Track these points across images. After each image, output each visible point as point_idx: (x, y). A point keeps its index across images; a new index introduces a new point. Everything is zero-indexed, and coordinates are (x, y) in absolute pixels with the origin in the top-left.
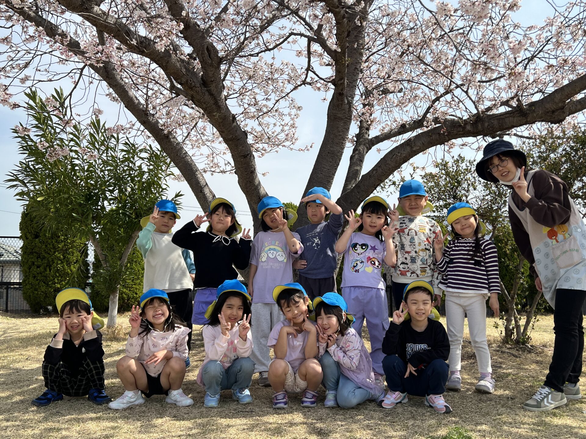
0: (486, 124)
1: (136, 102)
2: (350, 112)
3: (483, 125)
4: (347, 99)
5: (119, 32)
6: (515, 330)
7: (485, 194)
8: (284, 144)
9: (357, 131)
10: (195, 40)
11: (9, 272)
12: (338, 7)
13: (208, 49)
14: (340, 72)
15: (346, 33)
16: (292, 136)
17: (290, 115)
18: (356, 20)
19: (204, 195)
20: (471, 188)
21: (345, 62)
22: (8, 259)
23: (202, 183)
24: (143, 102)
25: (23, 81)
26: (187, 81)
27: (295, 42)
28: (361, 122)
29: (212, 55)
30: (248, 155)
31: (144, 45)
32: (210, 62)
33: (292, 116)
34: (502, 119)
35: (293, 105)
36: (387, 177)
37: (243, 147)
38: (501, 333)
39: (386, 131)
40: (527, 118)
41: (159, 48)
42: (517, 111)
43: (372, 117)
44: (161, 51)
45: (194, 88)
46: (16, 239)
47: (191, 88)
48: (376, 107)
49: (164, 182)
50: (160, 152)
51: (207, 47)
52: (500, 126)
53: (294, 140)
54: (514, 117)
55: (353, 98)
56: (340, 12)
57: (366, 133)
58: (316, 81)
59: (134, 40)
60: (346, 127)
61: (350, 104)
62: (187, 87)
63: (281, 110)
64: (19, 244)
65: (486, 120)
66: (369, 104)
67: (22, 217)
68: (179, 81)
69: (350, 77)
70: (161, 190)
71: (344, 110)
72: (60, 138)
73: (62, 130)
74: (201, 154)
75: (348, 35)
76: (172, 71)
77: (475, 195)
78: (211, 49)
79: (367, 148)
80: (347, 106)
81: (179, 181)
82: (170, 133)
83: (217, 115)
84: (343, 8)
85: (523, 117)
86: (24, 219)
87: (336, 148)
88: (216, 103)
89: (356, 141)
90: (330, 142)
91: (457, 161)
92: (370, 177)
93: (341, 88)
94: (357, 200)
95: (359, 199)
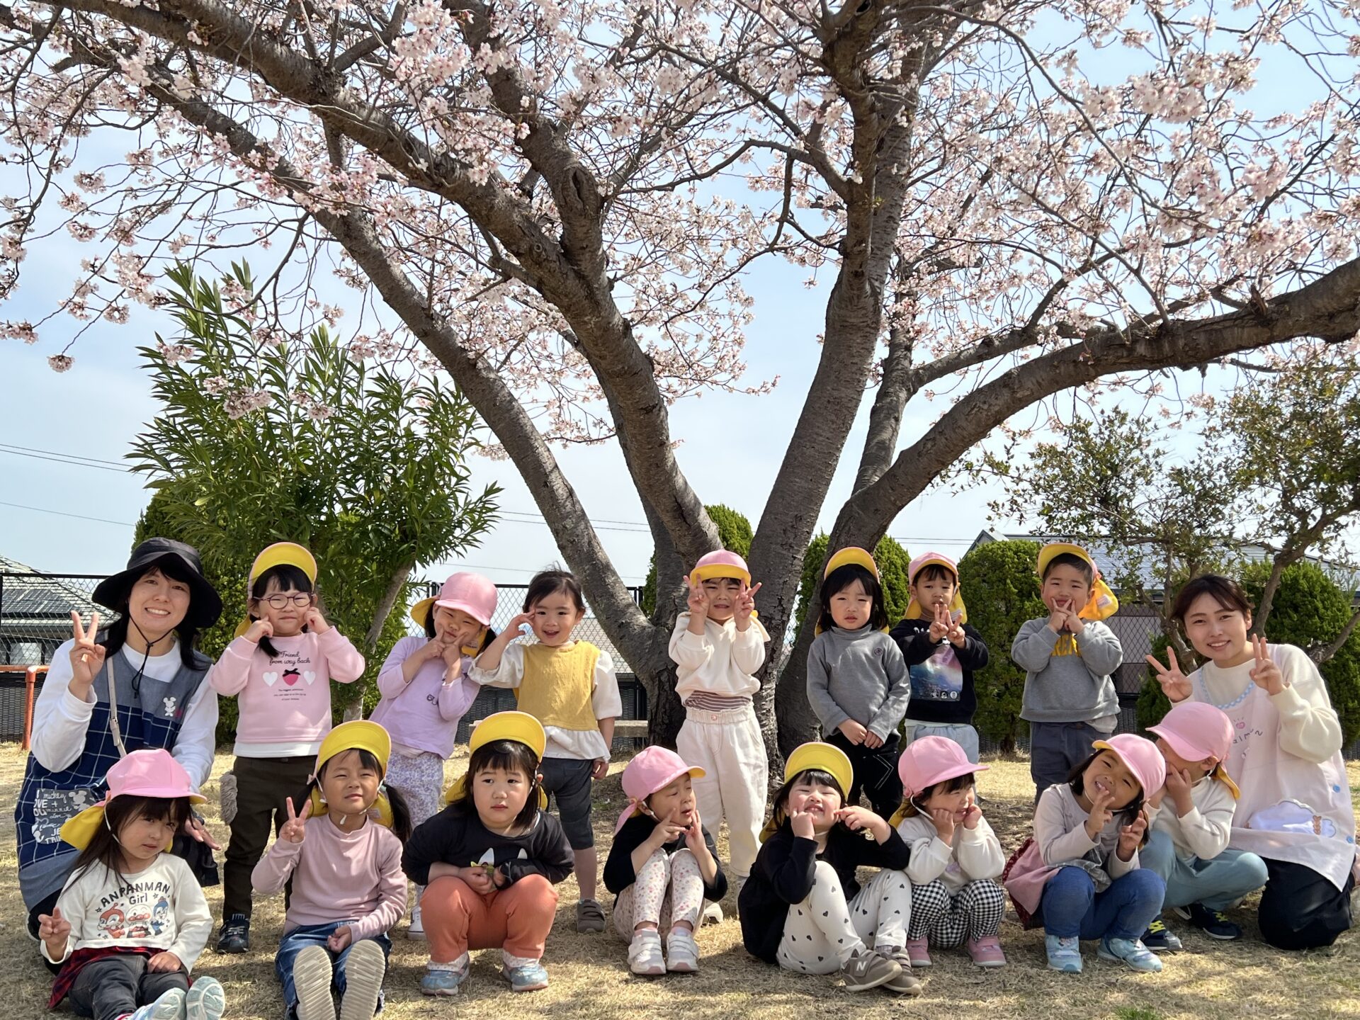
0: (1181, 343)
1: (408, 288)
2: (877, 312)
3: (1173, 344)
4: (870, 283)
5: (389, 144)
7: (1170, 494)
8: (715, 378)
9: (886, 354)
10: (547, 159)
12: (862, 88)
13: (575, 178)
14: (857, 227)
15: (876, 143)
16: (735, 360)
17: (731, 315)
18: (898, 116)
19: (552, 492)
20: (1139, 481)
21: (870, 204)
23: (548, 465)
24: (420, 286)
25: (176, 246)
26: (531, 249)
28: (893, 333)
29: (585, 192)
30: (654, 407)
31: (442, 170)
32: (580, 206)
33: (737, 320)
34: (1216, 330)
37: (644, 390)
39: (946, 354)
40: (1271, 330)
41: (476, 178)
42: (1250, 314)
43: (918, 322)
44: (480, 185)
45: (545, 263)
47: (539, 264)
48: (925, 300)
49: (461, 462)
51: (575, 174)
52: (1212, 347)
53: (736, 370)
54: (1243, 327)
56: (864, 99)
57: (906, 357)
58: (798, 244)
59: (422, 160)
60: (867, 346)
61: (877, 295)
62: (530, 261)
63: (712, 306)
65: (1181, 332)
66: (909, 294)
67: (137, 535)
68: (513, 247)
69: (877, 236)
70: (454, 480)
71: (863, 308)
75: (879, 148)
77: (1147, 495)
78: (581, 180)
79: (908, 390)
80: (871, 300)
81: (492, 460)
82: (480, 355)
83: (592, 321)
84: (871, 90)
85: (1263, 326)
87: (845, 392)
88: (591, 295)
89: (883, 376)
90: (833, 377)
91: (1111, 422)
92: (920, 454)
93: (858, 261)
94: (890, 506)
95: (894, 504)
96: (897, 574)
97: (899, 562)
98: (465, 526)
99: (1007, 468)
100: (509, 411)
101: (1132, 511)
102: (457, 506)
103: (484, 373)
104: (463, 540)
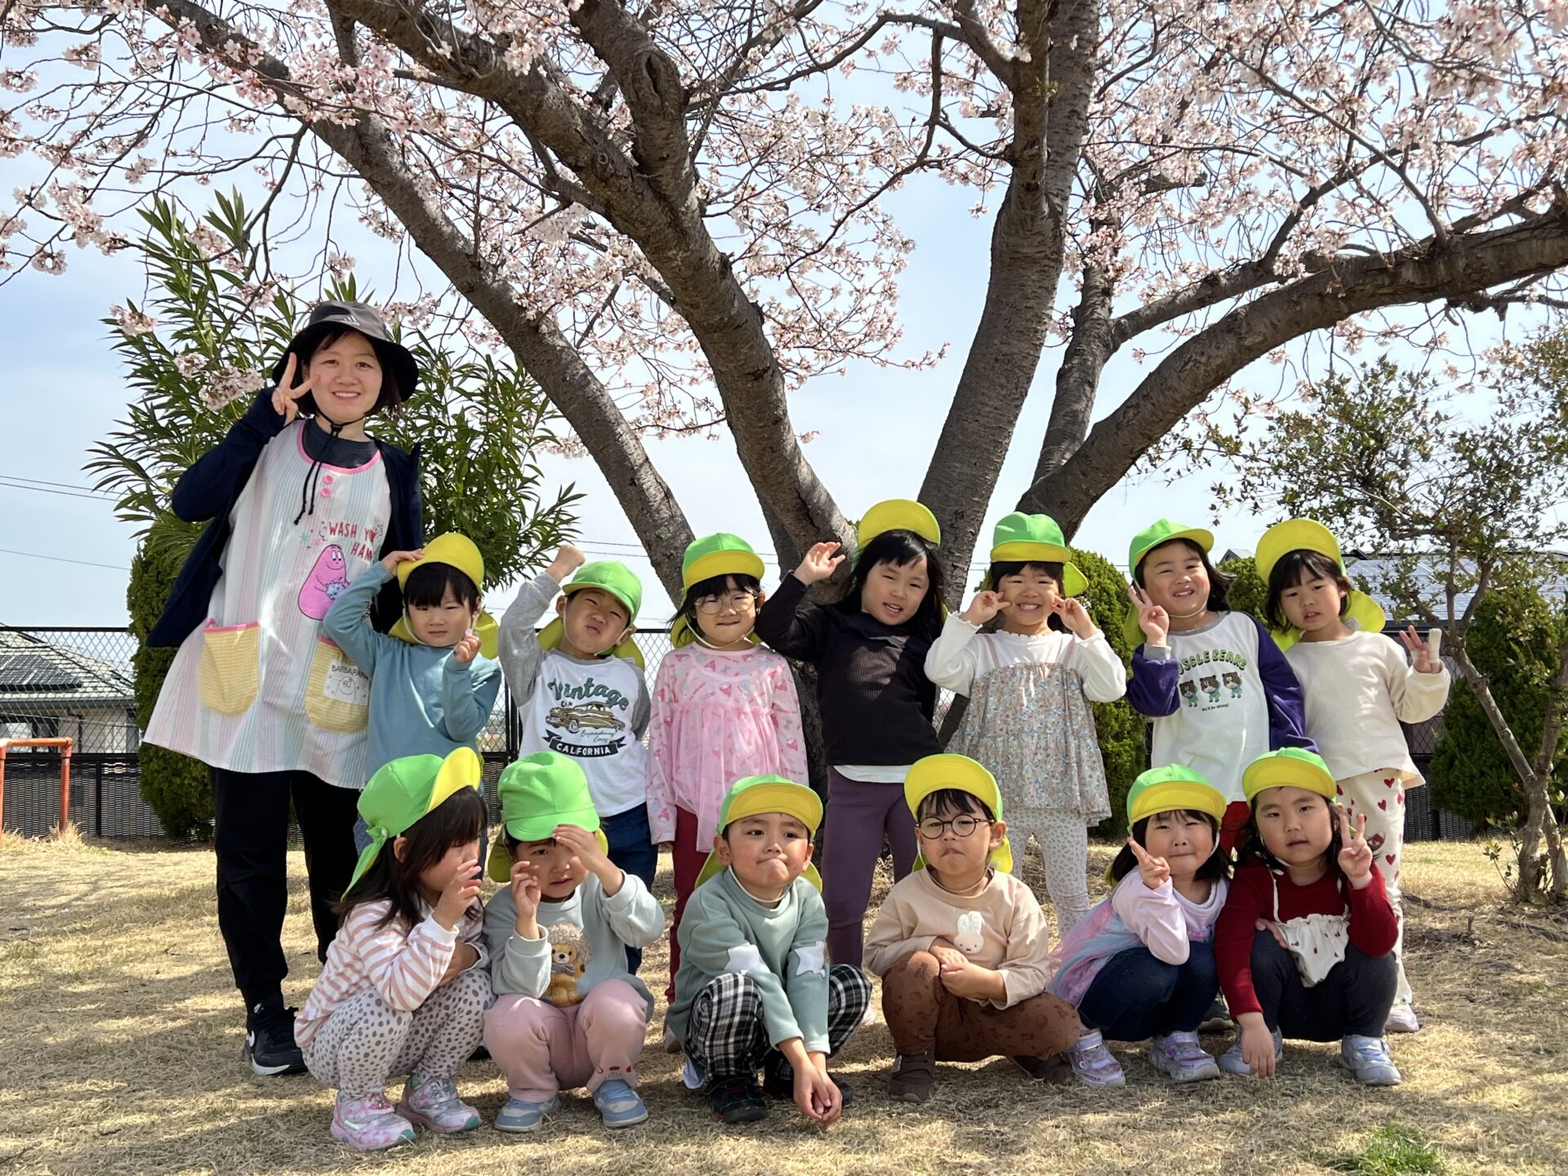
0: (1461, 263)
1: (447, 229)
2: (1058, 238)
3: (1450, 265)
4: (1048, 200)
5: (402, 22)
6: (1549, 862)
7: (1454, 472)
8: (862, 348)
9: (1076, 299)
10: (612, 41)
11: (97, 731)
13: (650, 65)
14: (1027, 124)
15: (1047, 9)
16: (886, 324)
17: (877, 262)
19: (642, 492)
20: (1414, 456)
21: (1043, 91)
22: (94, 695)
23: (636, 458)
24: (465, 229)
25: (134, 174)
26: (593, 160)
27: (889, 47)
28: (1087, 272)
29: (663, 84)
30: (765, 371)
31: (472, 57)
32: (657, 102)
33: (885, 267)
34: (1508, 245)
35: (885, 236)
36: (1167, 430)
37: (751, 348)
38: (1508, 874)
39: (1158, 298)
41: (515, 63)
42: (1551, 223)
43: (1119, 257)
44: (522, 74)
45: (613, 179)
46: (118, 634)
47: (605, 180)
48: (1130, 230)
49: (529, 460)
50: (516, 375)
51: (649, 60)
52: (1502, 268)
53: (889, 337)
54: (1544, 239)
55: (1066, 199)
57: (1103, 304)
58: (957, 156)
59: (444, 44)
60: (1046, 283)
61: (1057, 215)
62: (593, 178)
63: (853, 250)
64: (126, 648)
65: (1461, 249)
66: (1108, 222)
67: (134, 573)
68: (571, 160)
69: (1056, 137)
70: (519, 482)
71: (1039, 233)
72: (237, 340)
73: (243, 315)
74: (628, 385)
75: (1052, 14)
76: (551, 132)
77: (1425, 474)
78: (659, 69)
79: (1107, 346)
80: (1050, 223)
81: (567, 456)
82: (541, 316)
83: (677, 256)
86: (141, 578)
87: (1018, 347)
88: (675, 222)
89: (1073, 329)
90: (1001, 327)
91: (1375, 376)
92: (1118, 427)
93: (1030, 169)
94: (1082, 496)
95: (1086, 493)
96: (1110, 603)
97: (1113, 588)
98: (535, 543)
99: (1238, 445)
100: (582, 387)
101: (1404, 497)
102: (524, 516)
103: (549, 339)
104: (530, 559)
